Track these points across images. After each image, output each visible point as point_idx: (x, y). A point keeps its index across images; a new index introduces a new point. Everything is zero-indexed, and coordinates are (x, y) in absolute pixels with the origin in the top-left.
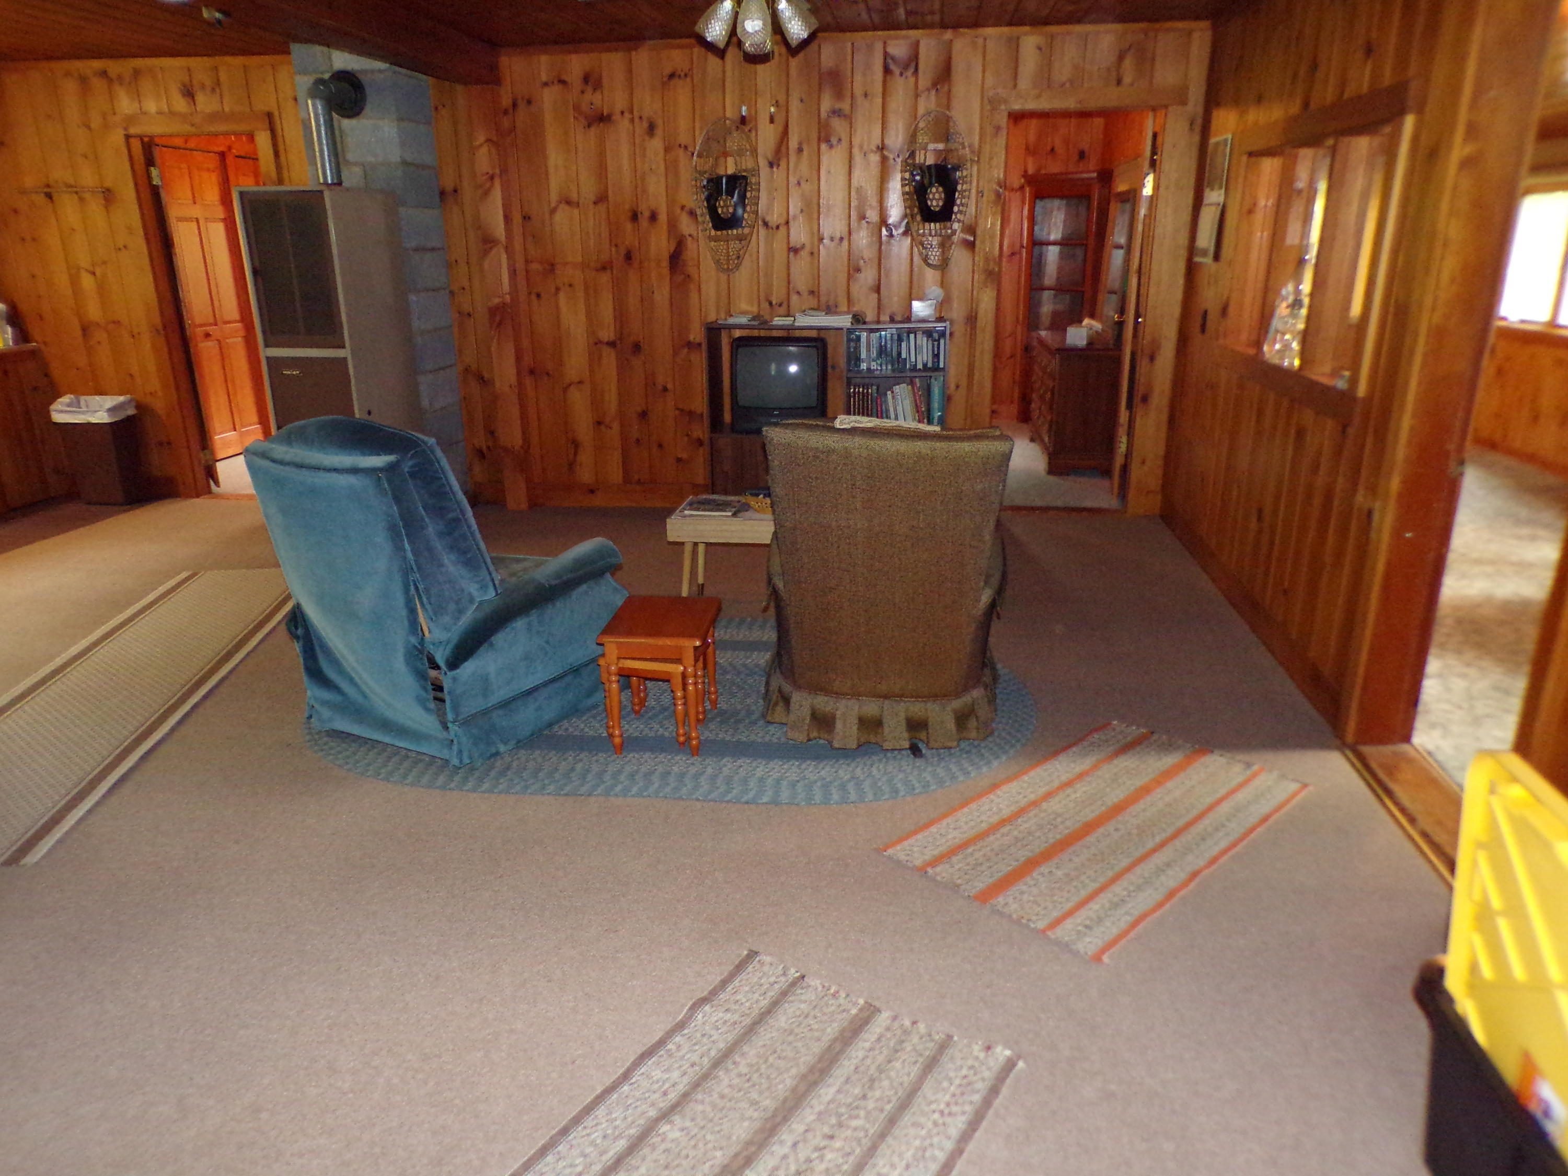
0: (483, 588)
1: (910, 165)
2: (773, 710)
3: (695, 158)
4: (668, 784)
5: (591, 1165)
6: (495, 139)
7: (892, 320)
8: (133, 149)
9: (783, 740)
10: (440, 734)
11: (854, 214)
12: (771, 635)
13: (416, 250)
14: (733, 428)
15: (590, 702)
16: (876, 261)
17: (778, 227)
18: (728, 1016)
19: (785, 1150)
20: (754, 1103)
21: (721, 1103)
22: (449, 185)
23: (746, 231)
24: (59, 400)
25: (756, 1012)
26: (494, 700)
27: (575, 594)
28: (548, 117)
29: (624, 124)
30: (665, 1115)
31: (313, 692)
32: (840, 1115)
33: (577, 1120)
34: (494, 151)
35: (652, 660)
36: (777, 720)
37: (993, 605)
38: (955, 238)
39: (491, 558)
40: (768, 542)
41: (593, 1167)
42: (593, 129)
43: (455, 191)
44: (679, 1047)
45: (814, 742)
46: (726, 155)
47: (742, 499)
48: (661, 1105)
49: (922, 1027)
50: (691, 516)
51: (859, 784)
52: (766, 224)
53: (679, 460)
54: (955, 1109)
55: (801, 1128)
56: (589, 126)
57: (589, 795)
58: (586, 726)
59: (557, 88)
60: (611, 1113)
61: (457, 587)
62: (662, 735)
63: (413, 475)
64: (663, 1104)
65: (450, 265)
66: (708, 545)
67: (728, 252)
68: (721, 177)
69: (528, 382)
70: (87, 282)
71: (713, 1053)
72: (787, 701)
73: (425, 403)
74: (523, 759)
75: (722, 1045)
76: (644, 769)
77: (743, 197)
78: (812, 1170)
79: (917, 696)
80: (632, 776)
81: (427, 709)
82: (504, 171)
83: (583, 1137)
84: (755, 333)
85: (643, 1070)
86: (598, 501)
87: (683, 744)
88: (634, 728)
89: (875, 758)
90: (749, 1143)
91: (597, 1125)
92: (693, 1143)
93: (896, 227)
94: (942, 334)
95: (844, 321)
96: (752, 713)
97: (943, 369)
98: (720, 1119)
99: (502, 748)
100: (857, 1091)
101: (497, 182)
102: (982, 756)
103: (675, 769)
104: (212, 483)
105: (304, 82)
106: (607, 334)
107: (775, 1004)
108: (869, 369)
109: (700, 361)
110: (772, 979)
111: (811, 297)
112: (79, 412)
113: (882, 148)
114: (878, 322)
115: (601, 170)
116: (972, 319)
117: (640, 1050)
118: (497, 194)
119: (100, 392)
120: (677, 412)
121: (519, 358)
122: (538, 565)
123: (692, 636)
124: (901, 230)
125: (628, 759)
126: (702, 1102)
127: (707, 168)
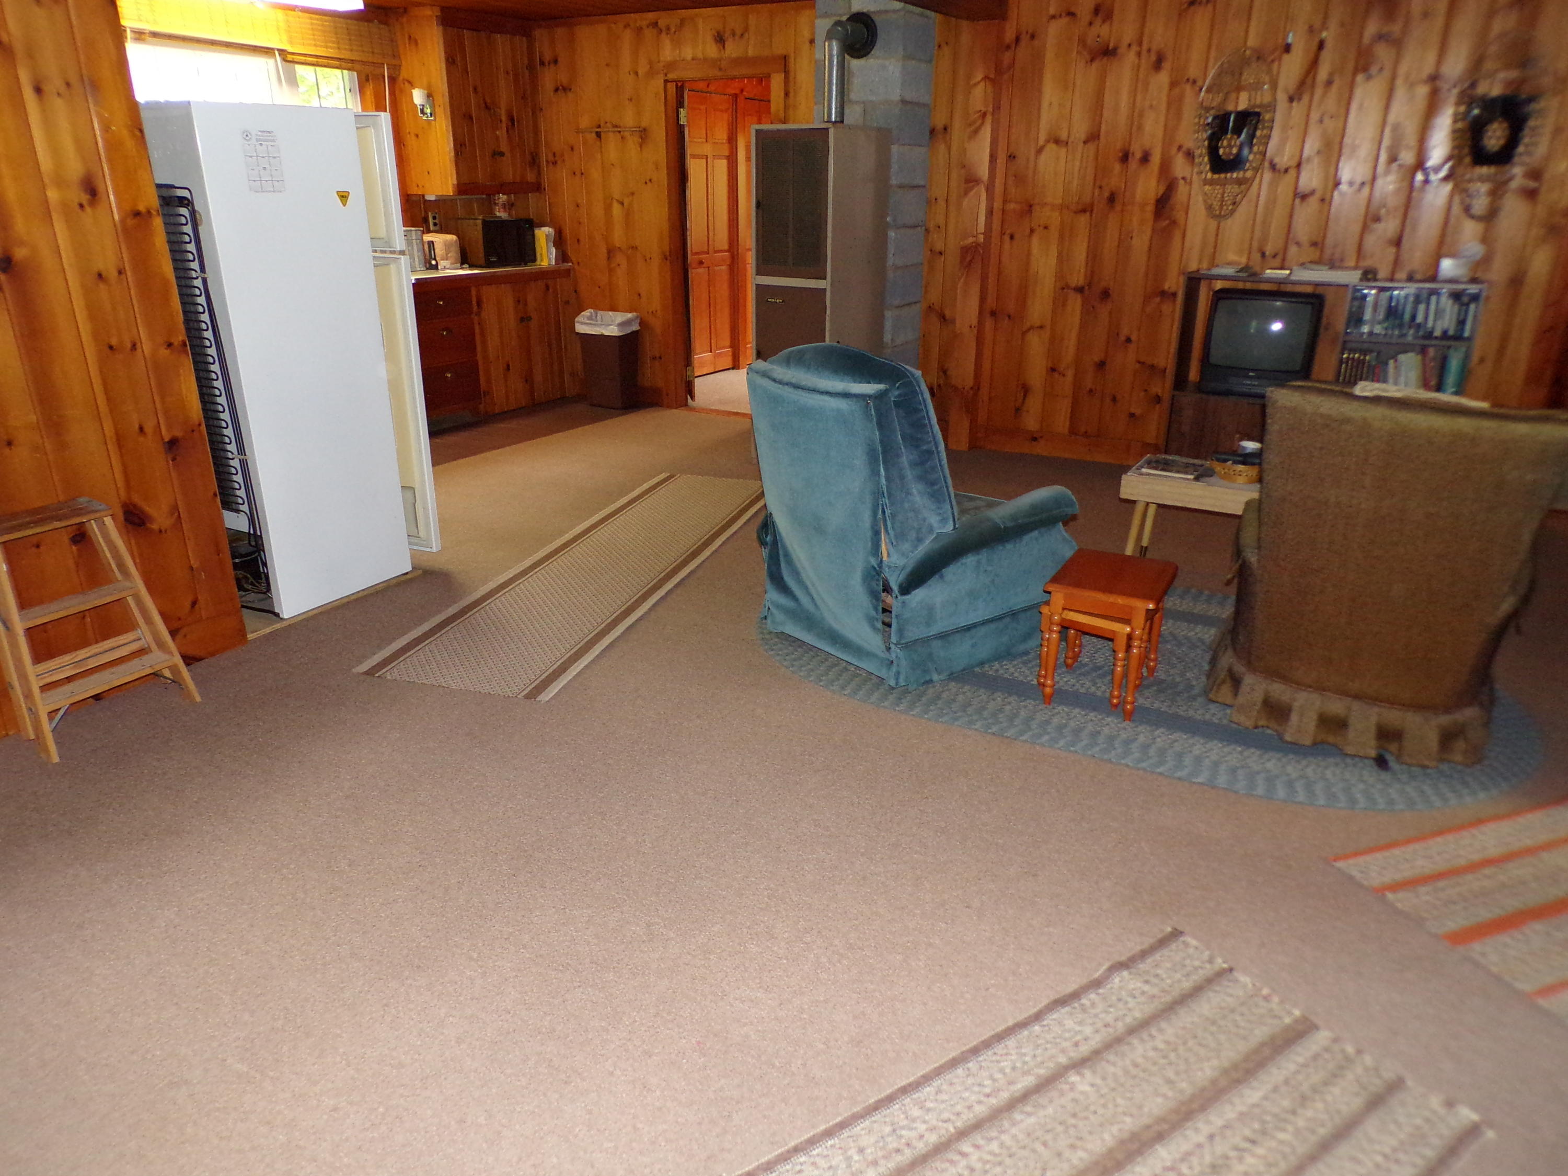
0: (944, 521)
1: (1467, 98)
2: (1219, 688)
3: (1202, 94)
4: (1097, 744)
5: (999, 1090)
6: (992, 76)
7: (1410, 279)
8: (669, 93)
9: (1225, 722)
10: (883, 654)
11: (1383, 157)
12: (1227, 611)
13: (901, 187)
14: (1199, 388)
15: (1022, 648)
16: (1402, 210)
17: (1286, 171)
18: (1146, 988)
19: (1201, 1139)
20: (1169, 1082)
21: (1134, 1071)
22: (940, 125)
23: (1249, 174)
24: (583, 313)
25: (1176, 993)
26: (934, 630)
27: (1026, 538)
28: (1050, 55)
29: (1131, 57)
30: (1079, 1065)
31: (773, 595)
32: (1264, 1122)
33: (987, 1044)
34: (990, 89)
35: (1097, 616)
36: (1220, 700)
37: (1514, 615)
38: (1514, 184)
39: (956, 495)
40: (1240, 513)
41: (1001, 1093)
42: (1095, 65)
43: (945, 129)
44: (1093, 1005)
45: (1260, 730)
46: (1239, 89)
47: (1208, 463)
48: (1072, 1054)
49: (1368, 1059)
50: (1149, 474)
51: (1309, 787)
52: (1273, 167)
53: (1132, 415)
54: (1402, 1156)
55: (1219, 1122)
56: (1092, 60)
57: (1015, 739)
58: (1016, 671)
59: (1065, 20)
60: (1021, 1047)
61: (920, 516)
62: (1093, 695)
63: (897, 404)
64: (1074, 1054)
65: (931, 202)
66: (1160, 506)
67: (1223, 197)
68: (1229, 114)
69: (989, 323)
70: (616, 210)
71: (1128, 1020)
72: (1236, 682)
73: (887, 337)
74: (954, 690)
75: (1138, 1015)
76: (1072, 724)
77: (1252, 136)
78: (1228, 1167)
79: (1392, 702)
80: (1060, 728)
81: (874, 628)
82: (997, 108)
83: (992, 1062)
84: (1240, 285)
85: (1055, 1016)
86: (1041, 449)
87: (1116, 706)
88: (1066, 681)
89: (1331, 760)
90: (1161, 1120)
91: (1006, 1054)
92: (1102, 1101)
93: (1437, 170)
94: (1475, 298)
95: (1351, 277)
96: (1192, 687)
97: (1469, 339)
98: (1131, 1086)
99: (935, 677)
100: (1286, 1103)
101: (989, 119)
102: (1465, 784)
103: (1106, 730)
104: (689, 397)
105: (823, 25)
106: (1078, 278)
107: (1197, 991)
108: (1371, 333)
109: (1174, 312)
110: (1197, 963)
111: (1312, 249)
112: (595, 325)
113: (1434, 78)
114: (1392, 280)
115: (1097, 106)
116: (1516, 282)
117: (1053, 996)
118: (986, 133)
119: (613, 309)
120: (1138, 366)
121: (983, 300)
122: (990, 505)
123: (1146, 597)
124: (1443, 173)
125: (1056, 711)
126: (1114, 1064)
127: (1214, 104)
